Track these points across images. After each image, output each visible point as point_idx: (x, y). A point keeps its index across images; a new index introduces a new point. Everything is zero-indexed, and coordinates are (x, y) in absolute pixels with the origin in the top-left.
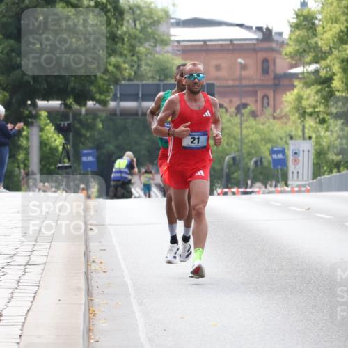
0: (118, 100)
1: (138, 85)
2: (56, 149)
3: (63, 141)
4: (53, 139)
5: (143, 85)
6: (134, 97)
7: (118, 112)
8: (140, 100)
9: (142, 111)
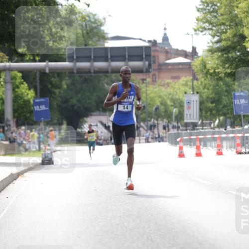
0: (75, 61)
1: (91, 49)
2: (28, 101)
3: (34, 95)
4: (26, 94)
5: (94, 49)
6: (87, 58)
7: (75, 71)
8: (92, 61)
9: (94, 69)
